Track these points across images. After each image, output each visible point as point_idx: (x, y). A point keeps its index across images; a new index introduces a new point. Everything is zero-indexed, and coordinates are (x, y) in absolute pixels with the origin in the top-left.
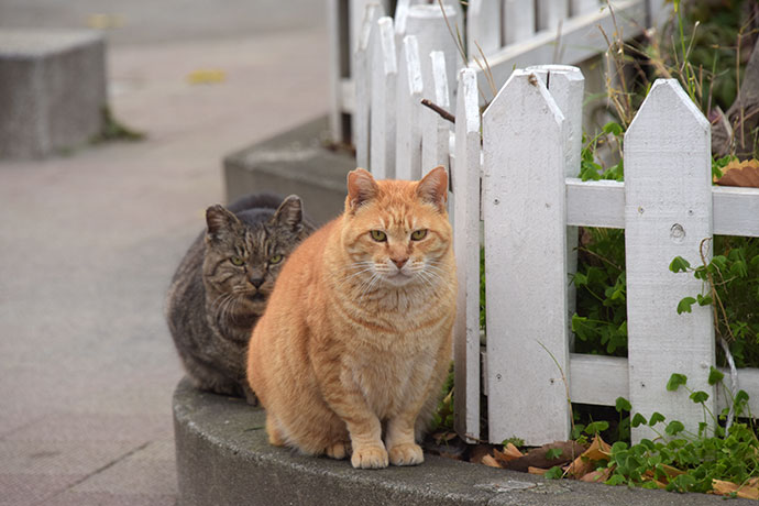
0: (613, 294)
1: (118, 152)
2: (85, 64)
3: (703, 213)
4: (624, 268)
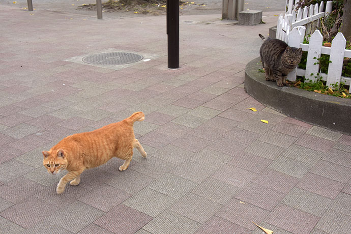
0: (305, 61)
1: (262, 25)
2: (260, 14)
3: (320, 50)
4: (307, 57)
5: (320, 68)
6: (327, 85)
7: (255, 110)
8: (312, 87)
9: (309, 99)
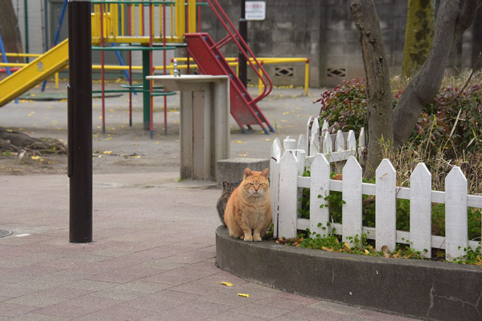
3: (327, 185)
4: (309, 198)
5: (331, 214)
6: (343, 241)
7: (229, 284)
8: (319, 244)
9: (312, 257)
